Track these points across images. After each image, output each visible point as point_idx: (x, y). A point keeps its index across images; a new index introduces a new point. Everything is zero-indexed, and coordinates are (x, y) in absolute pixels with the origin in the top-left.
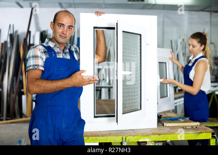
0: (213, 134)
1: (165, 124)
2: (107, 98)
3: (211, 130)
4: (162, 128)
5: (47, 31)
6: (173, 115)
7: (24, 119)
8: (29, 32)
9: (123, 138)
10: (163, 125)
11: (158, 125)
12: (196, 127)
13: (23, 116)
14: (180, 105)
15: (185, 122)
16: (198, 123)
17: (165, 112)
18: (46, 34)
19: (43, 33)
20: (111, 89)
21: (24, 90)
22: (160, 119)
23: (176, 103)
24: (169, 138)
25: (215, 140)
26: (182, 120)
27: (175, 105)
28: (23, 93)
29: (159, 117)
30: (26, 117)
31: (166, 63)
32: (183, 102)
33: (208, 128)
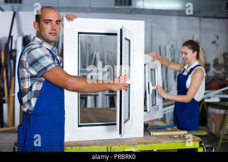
0: (200, 143)
1: (151, 133)
2: (93, 106)
3: (199, 139)
4: (148, 137)
5: (30, 35)
6: (161, 124)
7: (5, 129)
8: (11, 37)
9: (108, 148)
10: (150, 134)
11: (144, 134)
12: (184, 136)
13: (4, 126)
14: (169, 113)
15: (172, 131)
16: (186, 132)
17: (152, 121)
18: (29, 39)
19: (26, 38)
20: (97, 97)
21: (6, 98)
22: (147, 128)
23: (164, 111)
24: (156, 147)
25: (202, 148)
26: (169, 129)
27: (164, 113)
28: (4, 102)
29: (146, 126)
30: (8, 127)
31: (155, 70)
32: (173, 110)
33: (195, 137)
